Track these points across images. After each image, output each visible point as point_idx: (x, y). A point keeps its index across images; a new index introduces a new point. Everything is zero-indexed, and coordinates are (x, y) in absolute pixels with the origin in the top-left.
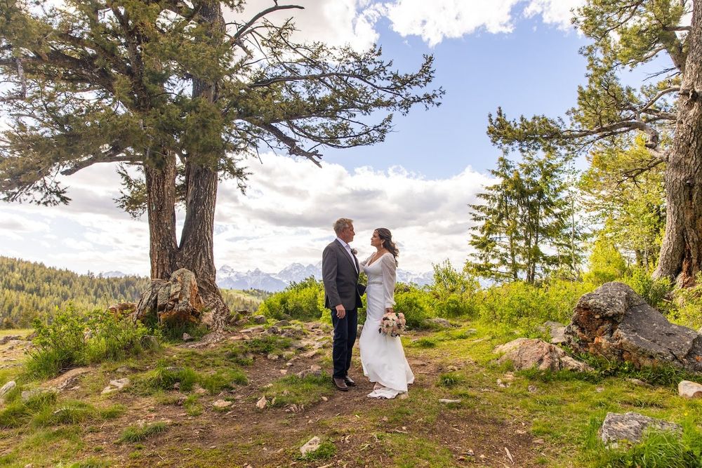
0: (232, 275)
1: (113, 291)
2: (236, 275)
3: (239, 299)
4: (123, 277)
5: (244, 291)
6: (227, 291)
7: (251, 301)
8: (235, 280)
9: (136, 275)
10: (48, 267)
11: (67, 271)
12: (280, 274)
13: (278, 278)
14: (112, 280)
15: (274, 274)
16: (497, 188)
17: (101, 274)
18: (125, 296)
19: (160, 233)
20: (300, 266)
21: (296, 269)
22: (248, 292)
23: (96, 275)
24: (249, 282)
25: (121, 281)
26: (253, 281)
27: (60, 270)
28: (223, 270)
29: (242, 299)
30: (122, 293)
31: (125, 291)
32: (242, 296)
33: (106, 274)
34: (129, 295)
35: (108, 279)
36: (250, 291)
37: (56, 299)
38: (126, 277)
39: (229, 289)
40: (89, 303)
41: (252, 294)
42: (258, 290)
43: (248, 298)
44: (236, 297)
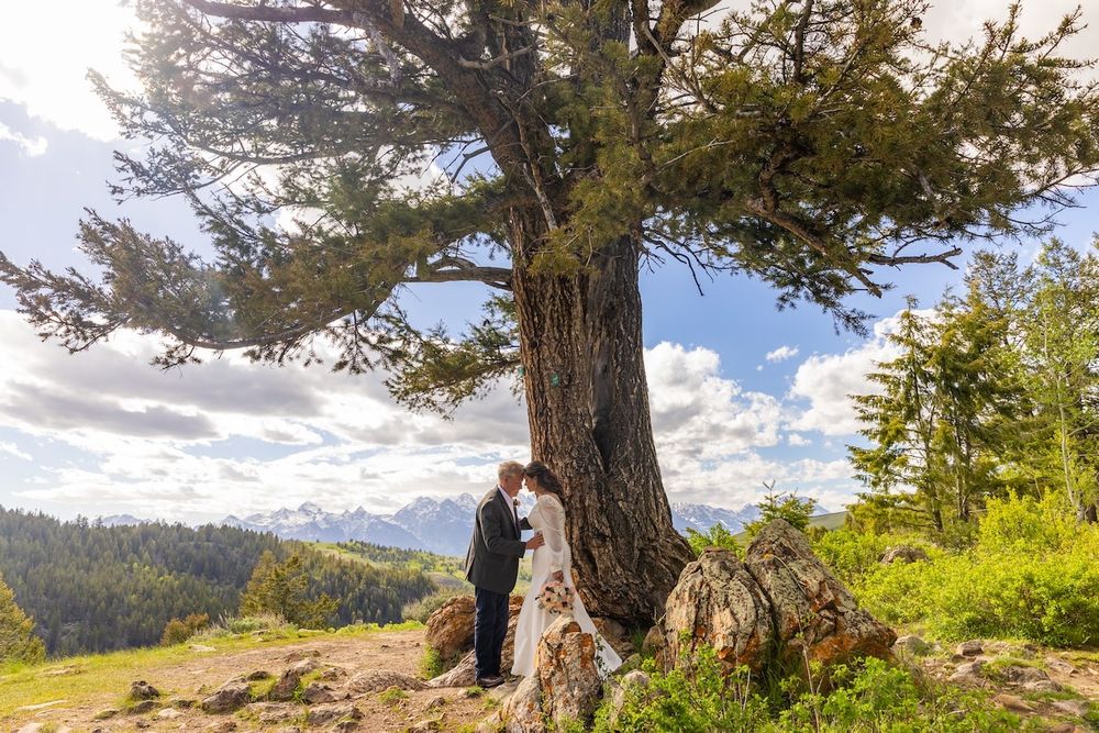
0: (319, 518)
1: (120, 548)
2: (325, 519)
3: (332, 558)
4: (137, 525)
5: (338, 544)
6: (311, 545)
7: (352, 562)
8: (324, 526)
9: (160, 521)
10: (7, 510)
11: (41, 516)
12: (398, 516)
13: (393, 522)
14: (120, 531)
15: (388, 516)
16: (900, 364)
17: (99, 519)
18: (140, 558)
19: (571, 438)
20: (430, 502)
21: (424, 506)
22: (346, 546)
23: (91, 522)
24: (346, 530)
25: (134, 531)
26: (353, 528)
27: (30, 514)
28: (305, 510)
29: (337, 558)
30: (136, 551)
31: (141, 548)
32: (338, 554)
33: (107, 519)
34: (146, 555)
35: (112, 528)
36: (349, 544)
37: (19, 563)
38: (142, 524)
39: (314, 541)
40: (78, 569)
41: (353, 550)
42: (362, 543)
43: (347, 557)
44: (327, 555)
